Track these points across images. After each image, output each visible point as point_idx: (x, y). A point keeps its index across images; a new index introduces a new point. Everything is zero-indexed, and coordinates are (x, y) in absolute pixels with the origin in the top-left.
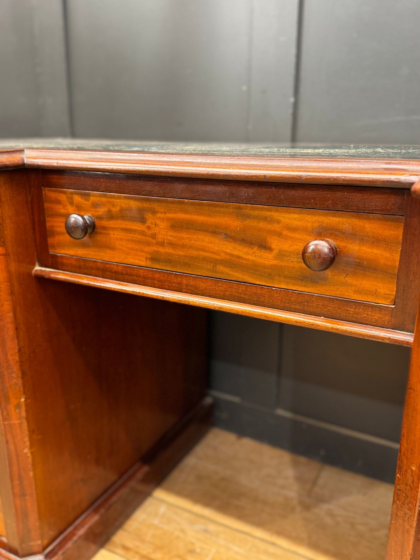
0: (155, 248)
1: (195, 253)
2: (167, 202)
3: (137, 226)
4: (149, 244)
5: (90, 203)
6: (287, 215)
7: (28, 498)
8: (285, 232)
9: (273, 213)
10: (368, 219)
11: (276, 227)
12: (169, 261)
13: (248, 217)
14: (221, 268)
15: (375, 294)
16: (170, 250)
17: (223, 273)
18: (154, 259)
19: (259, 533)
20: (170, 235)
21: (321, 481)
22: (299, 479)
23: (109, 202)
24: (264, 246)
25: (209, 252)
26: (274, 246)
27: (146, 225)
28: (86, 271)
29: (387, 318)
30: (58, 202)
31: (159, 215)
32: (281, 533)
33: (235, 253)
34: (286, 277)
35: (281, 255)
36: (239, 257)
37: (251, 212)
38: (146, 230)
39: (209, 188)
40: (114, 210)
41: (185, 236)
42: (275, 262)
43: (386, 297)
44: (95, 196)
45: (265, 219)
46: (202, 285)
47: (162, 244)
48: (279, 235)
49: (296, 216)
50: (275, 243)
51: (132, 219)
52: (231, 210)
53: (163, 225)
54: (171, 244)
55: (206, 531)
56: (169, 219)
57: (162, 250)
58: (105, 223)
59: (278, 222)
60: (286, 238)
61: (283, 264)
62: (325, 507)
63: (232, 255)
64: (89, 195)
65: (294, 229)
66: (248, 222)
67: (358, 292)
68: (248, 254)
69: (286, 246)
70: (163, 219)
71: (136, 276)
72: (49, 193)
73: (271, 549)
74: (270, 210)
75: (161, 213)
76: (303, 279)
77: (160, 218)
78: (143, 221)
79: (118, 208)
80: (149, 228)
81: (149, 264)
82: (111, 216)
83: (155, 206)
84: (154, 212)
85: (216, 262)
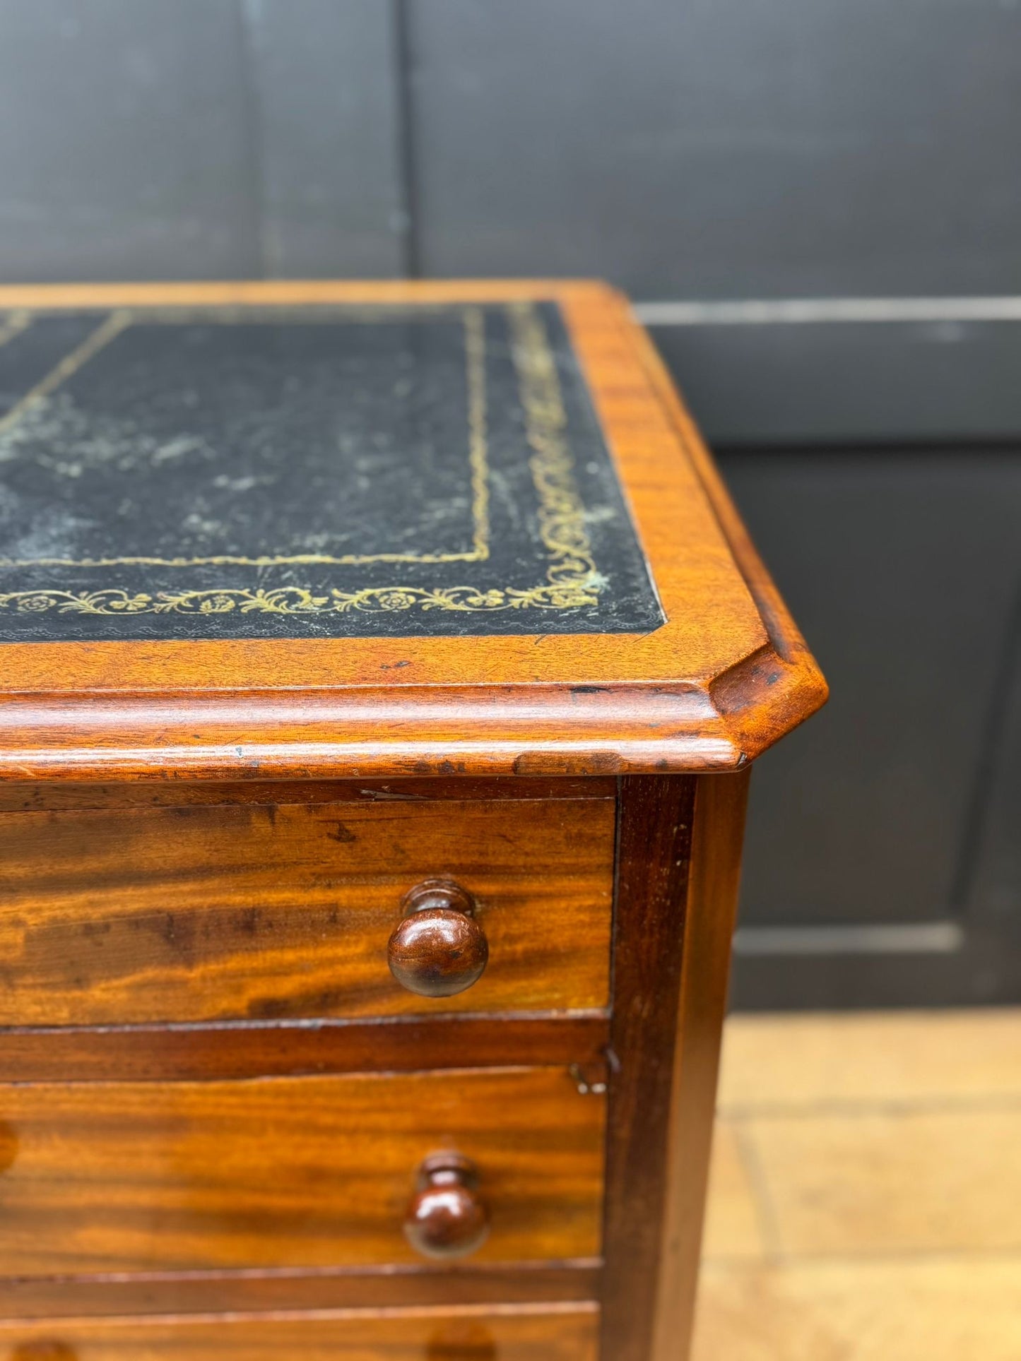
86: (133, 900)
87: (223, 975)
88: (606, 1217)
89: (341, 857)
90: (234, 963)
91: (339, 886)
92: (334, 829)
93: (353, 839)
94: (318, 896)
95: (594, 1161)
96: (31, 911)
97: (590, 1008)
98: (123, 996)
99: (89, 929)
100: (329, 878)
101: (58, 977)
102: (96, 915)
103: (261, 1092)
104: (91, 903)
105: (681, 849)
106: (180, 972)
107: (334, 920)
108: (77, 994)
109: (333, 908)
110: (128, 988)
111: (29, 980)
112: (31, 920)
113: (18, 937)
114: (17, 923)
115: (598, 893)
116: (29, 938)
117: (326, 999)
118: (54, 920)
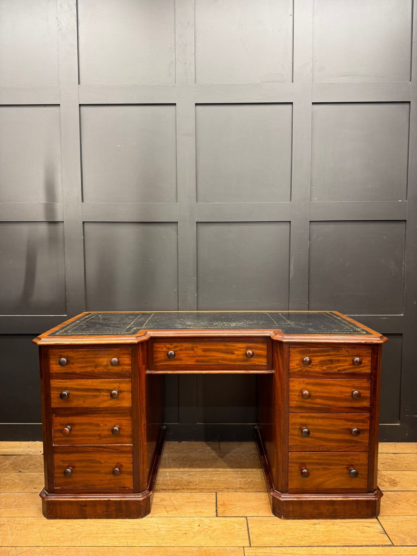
0: (197, 358)
1: (211, 358)
2: (202, 344)
3: (192, 352)
4: (195, 357)
5: (173, 346)
6: (239, 345)
7: (145, 464)
8: (238, 349)
9: (235, 344)
10: (259, 344)
11: (236, 348)
12: (202, 361)
13: (228, 346)
14: (220, 361)
15: (262, 362)
16: (202, 358)
17: (220, 362)
18: (197, 361)
19: (210, 470)
20: (203, 353)
21: (222, 447)
22: (213, 449)
23: (181, 346)
24: (233, 353)
25: (216, 357)
26: (235, 353)
27: (194, 351)
28: (169, 369)
29: (266, 368)
30: (159, 347)
31: (199, 348)
32: (218, 467)
33: (224, 356)
34: (239, 361)
35: (238, 355)
36: (225, 357)
37: (228, 345)
38: (194, 353)
39: (216, 339)
40: (182, 348)
41: (208, 354)
42: (236, 357)
43: (265, 363)
44: (175, 344)
45: (233, 346)
46: (214, 367)
47: (200, 356)
48: (237, 350)
49: (241, 345)
50: (236, 352)
51: (189, 350)
52: (223, 344)
53: (200, 351)
54: (204, 356)
55: (190, 475)
56: (202, 349)
57: (200, 358)
58: (179, 352)
59: (237, 347)
60: (239, 351)
61: (239, 357)
62: (228, 455)
63: (223, 357)
64: (173, 344)
65: (241, 348)
66: (228, 347)
67: (258, 362)
68: (228, 356)
69: (239, 353)
70: (200, 349)
71: (190, 368)
72: (157, 345)
73: (218, 473)
74: (234, 344)
75: (200, 347)
76: (244, 361)
77: (199, 349)
78: (193, 350)
79: (184, 347)
80: (195, 352)
81: (195, 363)
82: (181, 350)
83: (198, 345)
84: (197, 347)
85: (218, 360)
86: (328, 358)
87: (335, 366)
88: (371, 399)
89: (347, 354)
90: (337, 365)
91: (347, 357)
92: (347, 351)
93: (348, 352)
94: (345, 358)
95: (369, 392)
96: (320, 358)
97: (369, 371)
98: (326, 368)
99: (325, 361)
100: (346, 356)
101: (321, 366)
102: (325, 359)
103: (337, 381)
104: (325, 358)
105: (377, 354)
106: (331, 366)
107: (346, 361)
108: (322, 368)
109: (346, 359)
110: (327, 367)
111: (318, 366)
112: (319, 359)
113: (318, 361)
114: (318, 360)
115: (370, 359)
116: (319, 361)
117: (344, 370)
118: (321, 360)
